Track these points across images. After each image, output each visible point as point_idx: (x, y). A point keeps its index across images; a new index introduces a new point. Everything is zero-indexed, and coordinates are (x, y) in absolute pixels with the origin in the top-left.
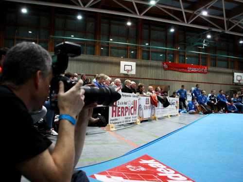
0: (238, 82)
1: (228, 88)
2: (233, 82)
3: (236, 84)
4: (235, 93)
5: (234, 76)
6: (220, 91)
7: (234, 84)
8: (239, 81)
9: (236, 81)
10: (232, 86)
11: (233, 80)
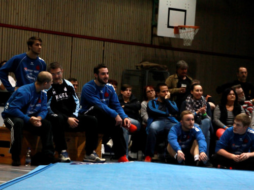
0: (170, 33)
1: (133, 58)
2: (154, 35)
3: (166, 44)
4: (158, 78)
5: (156, 11)
6: (96, 71)
7: (156, 42)
8: (177, 29)
9: (163, 31)
10: (150, 51)
11: (155, 26)
